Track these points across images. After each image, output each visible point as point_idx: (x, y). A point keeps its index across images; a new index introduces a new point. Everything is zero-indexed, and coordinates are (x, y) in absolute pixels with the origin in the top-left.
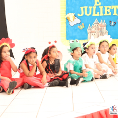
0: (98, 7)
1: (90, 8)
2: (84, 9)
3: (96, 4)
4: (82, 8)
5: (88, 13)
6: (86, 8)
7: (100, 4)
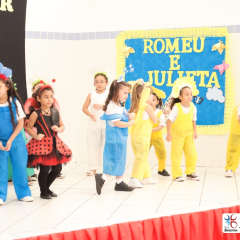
0: (175, 72)
1: (164, 73)
2: (153, 74)
3: (172, 68)
4: (150, 73)
5: (160, 81)
6: (156, 72)
7: (178, 67)
